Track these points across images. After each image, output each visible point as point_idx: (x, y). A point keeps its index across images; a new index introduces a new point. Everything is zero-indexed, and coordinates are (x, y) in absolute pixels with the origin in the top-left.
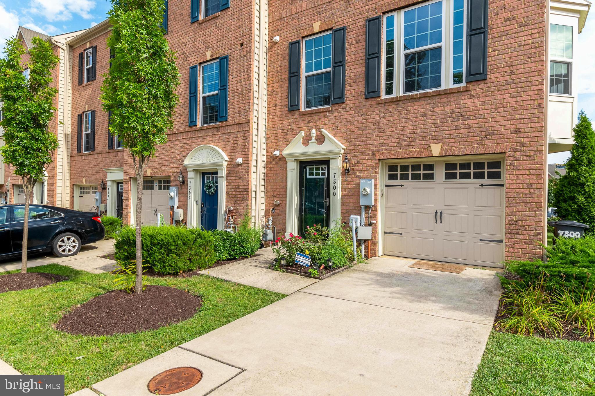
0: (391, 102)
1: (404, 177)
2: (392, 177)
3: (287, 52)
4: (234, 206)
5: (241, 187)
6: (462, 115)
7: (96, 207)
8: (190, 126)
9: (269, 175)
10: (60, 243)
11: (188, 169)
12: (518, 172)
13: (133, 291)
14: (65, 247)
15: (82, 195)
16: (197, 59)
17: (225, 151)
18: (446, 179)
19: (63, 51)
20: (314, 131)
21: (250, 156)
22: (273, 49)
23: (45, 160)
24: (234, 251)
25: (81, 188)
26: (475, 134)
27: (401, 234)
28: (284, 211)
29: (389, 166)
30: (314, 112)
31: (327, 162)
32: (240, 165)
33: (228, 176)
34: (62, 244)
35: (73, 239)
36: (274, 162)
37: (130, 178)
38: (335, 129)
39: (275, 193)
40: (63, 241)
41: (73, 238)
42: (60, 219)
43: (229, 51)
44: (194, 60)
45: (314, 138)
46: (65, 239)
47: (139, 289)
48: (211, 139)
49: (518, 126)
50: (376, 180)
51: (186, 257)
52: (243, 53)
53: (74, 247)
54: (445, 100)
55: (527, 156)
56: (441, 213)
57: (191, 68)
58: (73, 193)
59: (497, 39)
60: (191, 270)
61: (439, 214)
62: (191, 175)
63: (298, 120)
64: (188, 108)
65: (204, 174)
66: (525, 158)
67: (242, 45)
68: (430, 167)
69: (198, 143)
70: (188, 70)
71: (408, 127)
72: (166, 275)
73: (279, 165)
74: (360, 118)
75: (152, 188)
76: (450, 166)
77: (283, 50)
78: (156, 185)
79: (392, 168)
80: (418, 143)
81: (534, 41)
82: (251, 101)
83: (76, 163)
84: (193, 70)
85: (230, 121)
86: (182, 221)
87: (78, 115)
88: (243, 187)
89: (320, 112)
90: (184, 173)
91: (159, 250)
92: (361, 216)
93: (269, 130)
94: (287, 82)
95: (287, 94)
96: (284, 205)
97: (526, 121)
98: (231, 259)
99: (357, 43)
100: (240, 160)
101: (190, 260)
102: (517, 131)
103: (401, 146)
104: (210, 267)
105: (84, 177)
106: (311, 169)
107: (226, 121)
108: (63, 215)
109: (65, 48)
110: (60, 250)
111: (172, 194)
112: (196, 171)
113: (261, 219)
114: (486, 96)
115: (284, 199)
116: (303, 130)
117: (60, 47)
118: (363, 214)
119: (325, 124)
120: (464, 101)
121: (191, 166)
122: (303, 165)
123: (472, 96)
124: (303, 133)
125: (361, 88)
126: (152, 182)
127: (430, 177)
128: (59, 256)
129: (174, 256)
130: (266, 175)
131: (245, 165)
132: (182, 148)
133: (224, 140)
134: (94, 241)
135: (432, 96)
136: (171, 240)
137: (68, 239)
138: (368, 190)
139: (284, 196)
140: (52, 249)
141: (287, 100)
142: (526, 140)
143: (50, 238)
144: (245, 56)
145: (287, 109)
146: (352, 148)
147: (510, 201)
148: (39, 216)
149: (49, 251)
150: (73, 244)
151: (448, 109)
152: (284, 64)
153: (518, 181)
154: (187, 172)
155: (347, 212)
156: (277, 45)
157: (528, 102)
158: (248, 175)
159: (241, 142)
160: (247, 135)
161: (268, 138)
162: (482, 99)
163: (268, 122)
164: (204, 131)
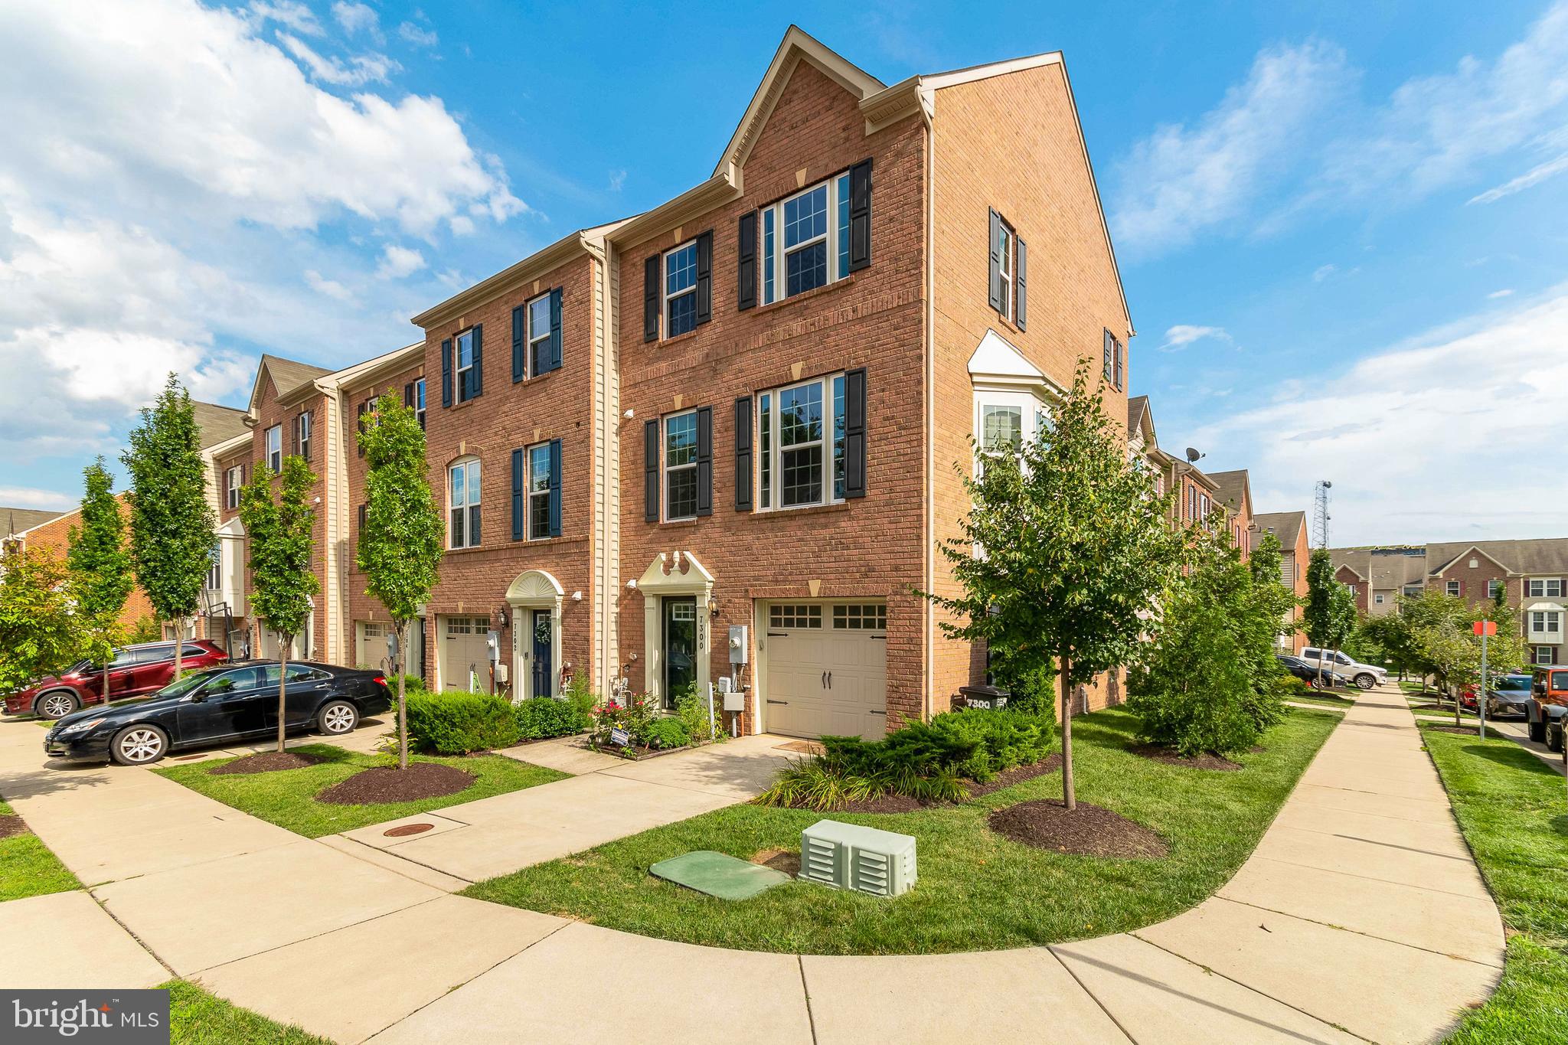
0: (765, 519)
1: (789, 623)
2: (775, 623)
3: (643, 434)
4: (572, 662)
5: (580, 634)
6: (842, 543)
7: (389, 659)
8: (515, 541)
9: (623, 615)
10: (328, 716)
11: (512, 606)
12: (899, 622)
13: (397, 767)
14: (336, 722)
15: (368, 637)
16: (521, 439)
17: (560, 580)
18: (835, 627)
19: (333, 401)
20: (677, 554)
21: (590, 589)
22: (626, 429)
23: (303, 610)
24: (551, 725)
25: (367, 626)
26: (855, 569)
27: (786, 703)
28: (643, 669)
29: (772, 607)
30: (677, 526)
31: (692, 598)
32: (578, 602)
33: (563, 618)
34: (331, 717)
35: (346, 709)
36: (629, 597)
37: (436, 614)
38: (701, 553)
39: (631, 642)
40: (332, 713)
41: (348, 709)
42: (328, 681)
43: (563, 432)
44: (519, 440)
45: (677, 564)
46: (336, 709)
47: (404, 765)
48: (542, 561)
49: (899, 562)
50: (749, 627)
51: (475, 732)
52: (580, 437)
53: (348, 721)
54: (823, 520)
55: (907, 601)
56: (830, 674)
57: (515, 452)
58: (355, 635)
59: (877, 443)
60: (483, 749)
61: (827, 675)
62: (517, 614)
63: (658, 536)
64: (511, 512)
65: (536, 612)
66: (906, 604)
67: (578, 424)
68: (816, 610)
69: (525, 567)
70: (510, 455)
71: (784, 555)
72: (451, 755)
73: (635, 602)
74: (730, 539)
75: (468, 631)
76: (839, 610)
77: (637, 431)
78: (473, 626)
79: (775, 610)
80: (795, 578)
81: (913, 450)
82: (591, 508)
83: (357, 585)
84: (518, 455)
85: (565, 536)
86: (506, 682)
87: (360, 507)
88: (583, 634)
89: (684, 527)
90: (507, 610)
91: (443, 723)
92: (731, 677)
93: (623, 549)
94: (643, 478)
95: (643, 497)
96: (642, 661)
97: (906, 555)
98: (547, 737)
99: (726, 431)
100: (578, 595)
101: (481, 735)
102: (897, 569)
103: (777, 581)
104: (510, 746)
105: (371, 609)
106: (678, 608)
107: (560, 536)
108: (332, 676)
109: (335, 395)
110: (329, 725)
111: (491, 643)
112: (523, 608)
113: (612, 681)
114: (865, 519)
115: (642, 652)
116: (662, 552)
117: (327, 396)
118: (735, 675)
119: (689, 544)
120: (843, 524)
121: (516, 601)
122: (667, 601)
123: (851, 518)
124: (663, 557)
125: (730, 495)
126: (468, 622)
127: (816, 623)
128: (329, 733)
129: (459, 730)
130: (620, 615)
131: (585, 603)
132: (504, 572)
133: (558, 565)
134: (378, 712)
135: (809, 514)
136: (455, 711)
137: (340, 710)
138: (737, 641)
139: (641, 648)
140: (318, 724)
141: (643, 505)
142: (906, 580)
143: (315, 708)
144: (583, 442)
145: (643, 519)
146: (722, 580)
147: (891, 658)
148: (301, 678)
149: (314, 726)
150: (347, 717)
151: (826, 533)
152: (639, 453)
153: (898, 635)
154: (512, 609)
155: (718, 672)
156: (631, 423)
157: (908, 531)
158: (589, 618)
159: (579, 567)
160: (586, 558)
161: (621, 560)
162: (862, 523)
163: (621, 537)
164: (532, 549)
